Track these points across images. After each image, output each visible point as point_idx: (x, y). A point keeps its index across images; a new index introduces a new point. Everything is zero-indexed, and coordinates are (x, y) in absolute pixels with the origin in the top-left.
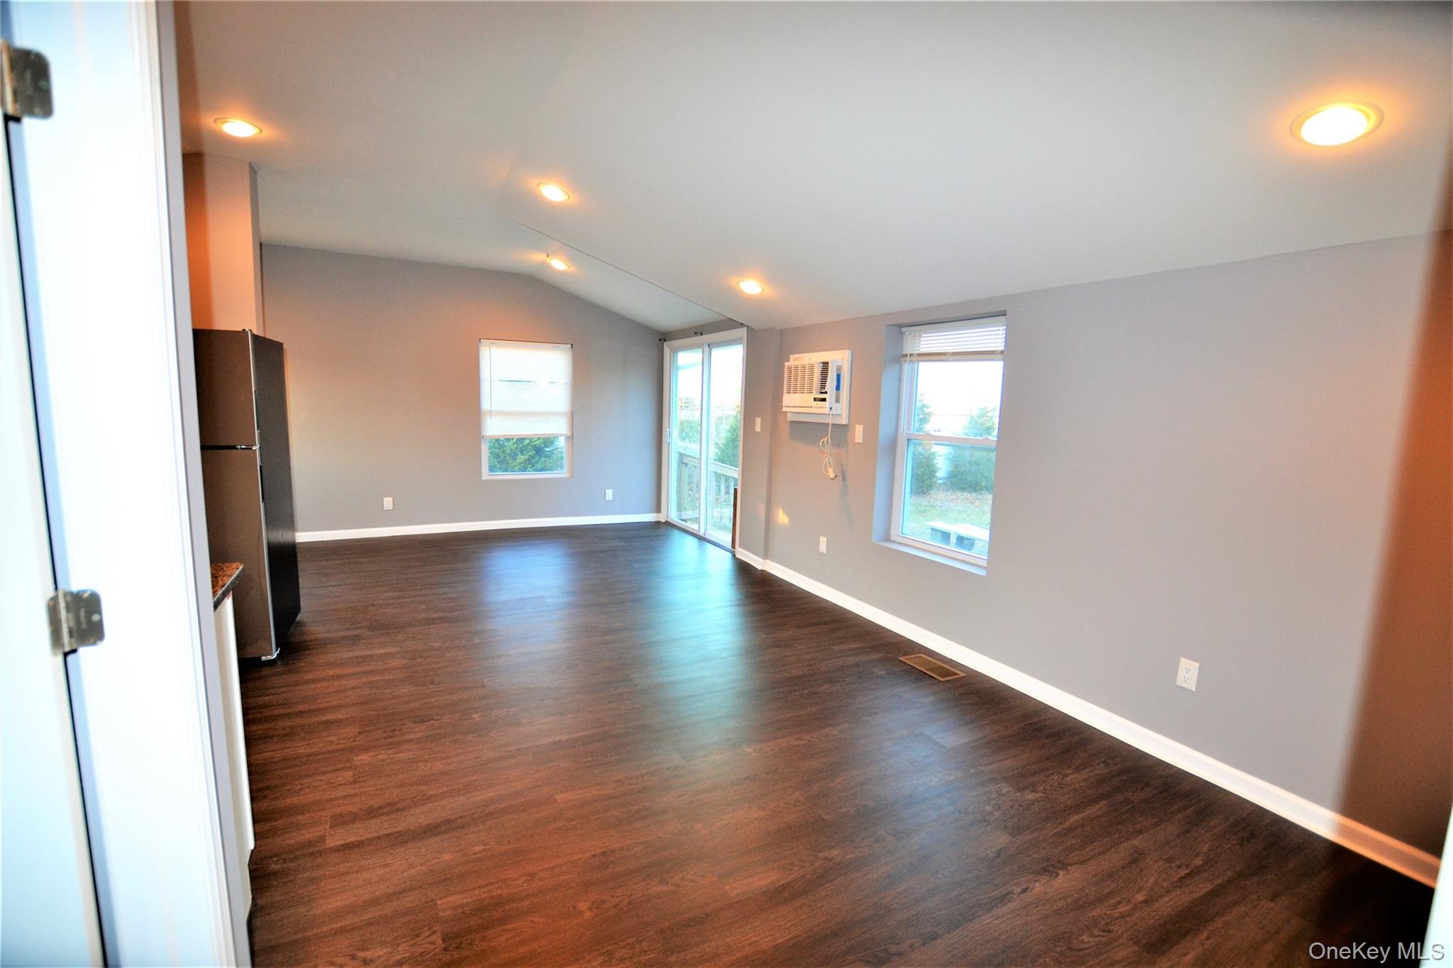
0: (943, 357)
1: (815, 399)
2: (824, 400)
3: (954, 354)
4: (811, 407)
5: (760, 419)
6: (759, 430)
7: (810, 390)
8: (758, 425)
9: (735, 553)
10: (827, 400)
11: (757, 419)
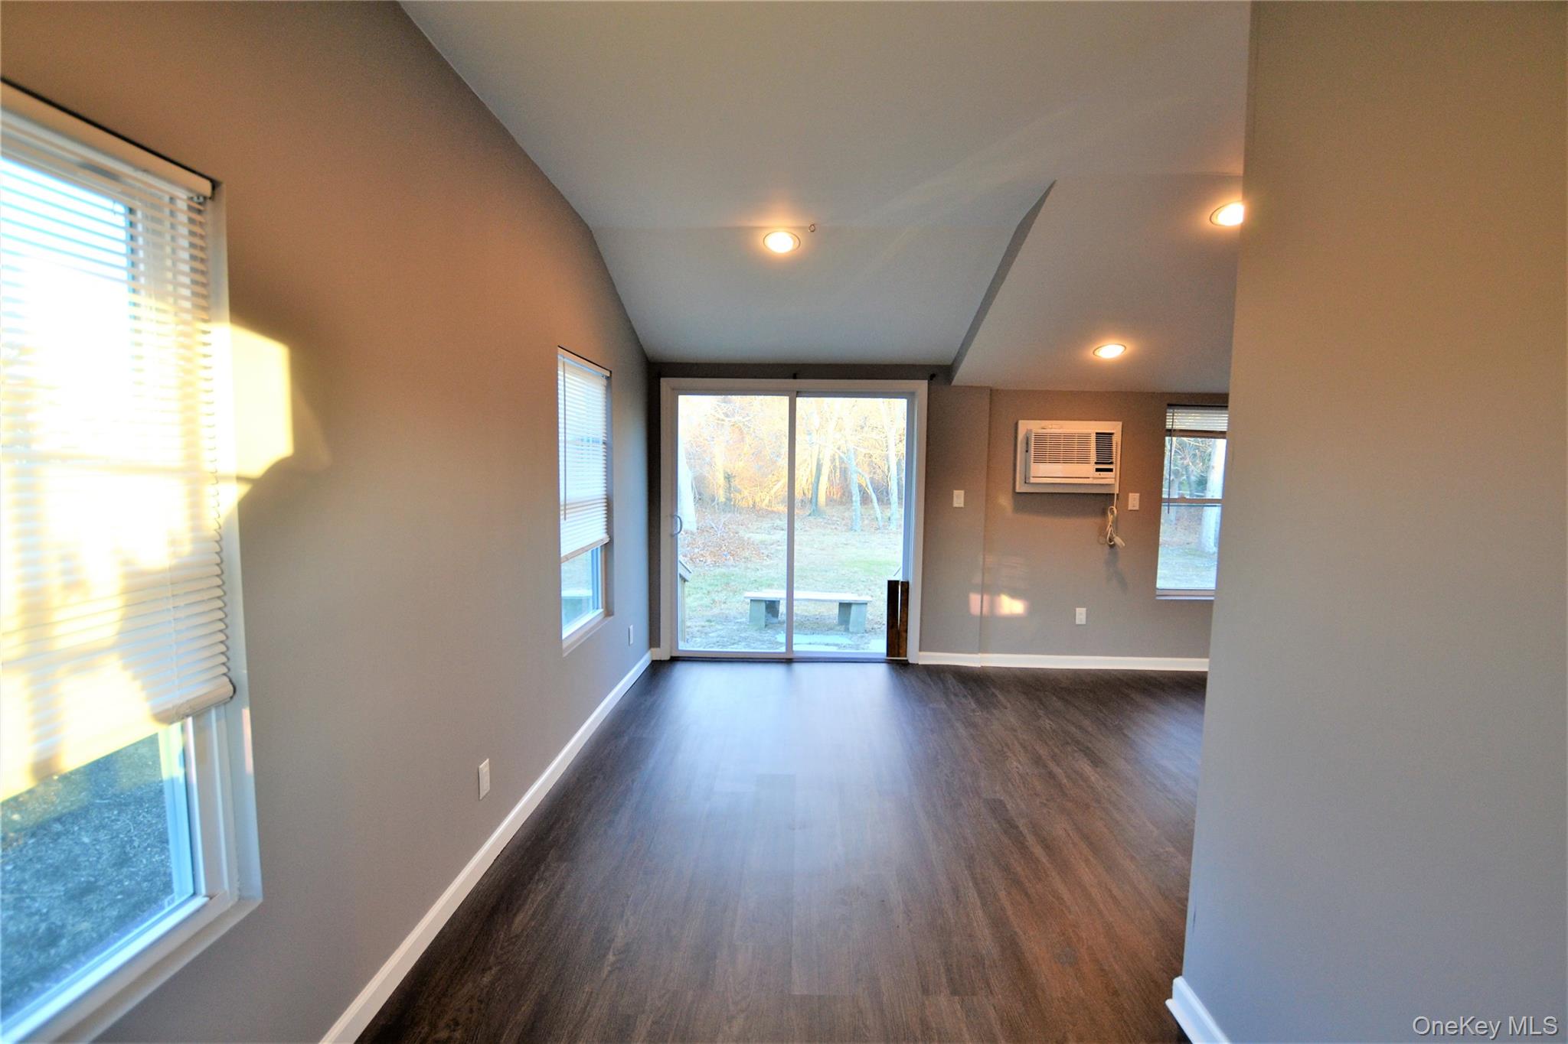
1: (1098, 470)
2: (1110, 470)
4: (1091, 478)
5: (962, 492)
6: (962, 505)
7: (1084, 460)
8: (959, 498)
9: (907, 660)
10: (1114, 470)
11: (956, 492)
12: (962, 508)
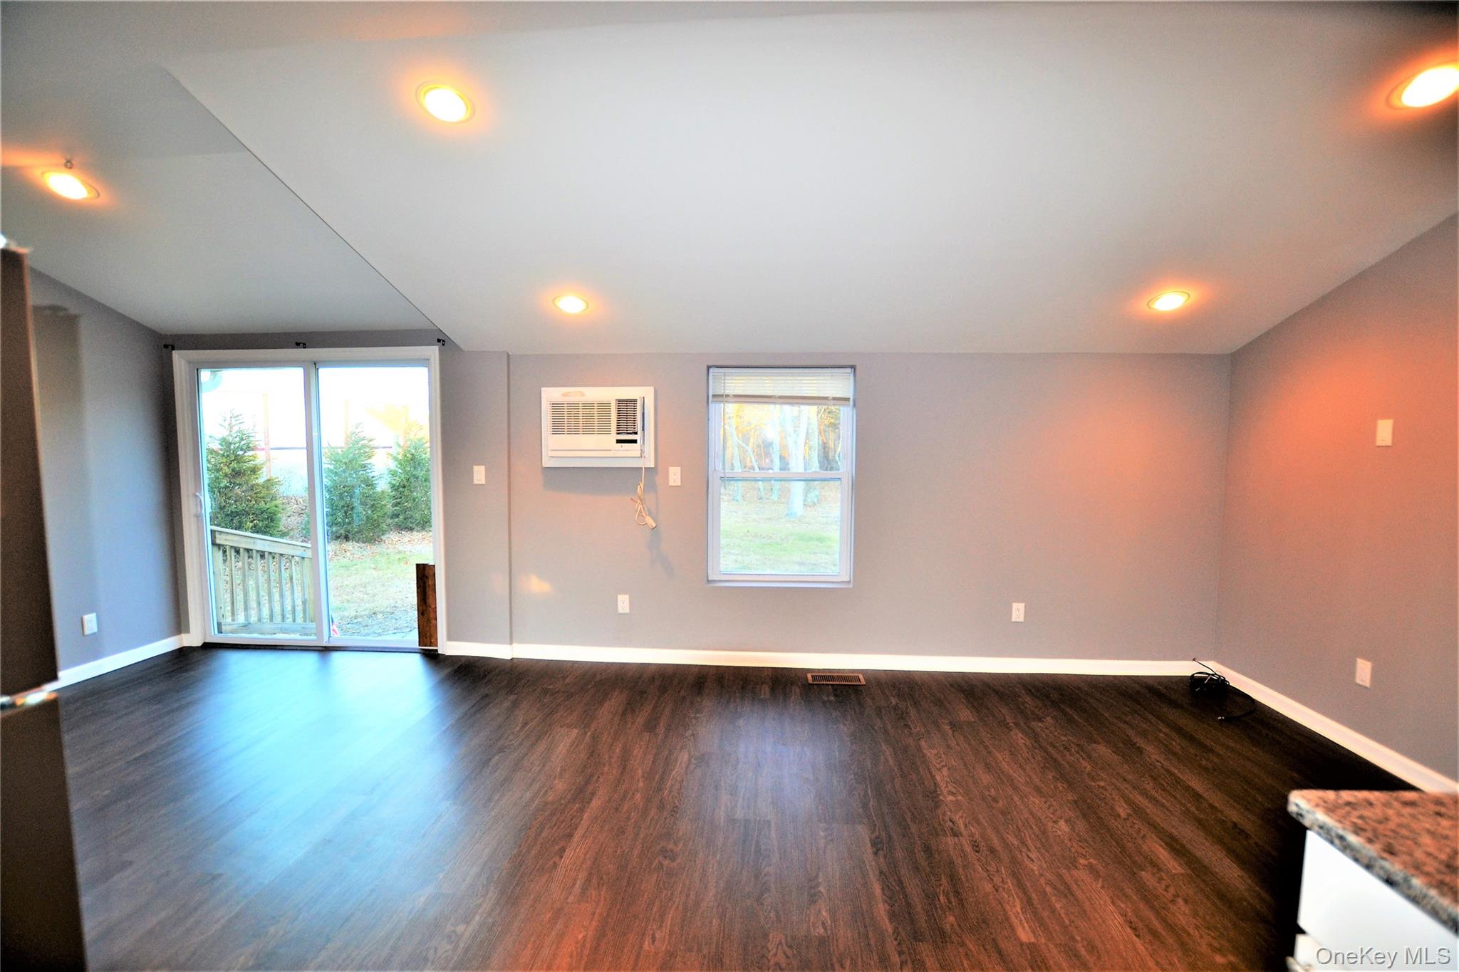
0: (771, 400)
1: (619, 441)
2: (635, 441)
3: (781, 397)
4: (610, 450)
5: (482, 468)
6: (483, 482)
7: (604, 430)
8: (479, 474)
9: (437, 650)
10: (638, 441)
11: (476, 468)
12: (483, 485)
